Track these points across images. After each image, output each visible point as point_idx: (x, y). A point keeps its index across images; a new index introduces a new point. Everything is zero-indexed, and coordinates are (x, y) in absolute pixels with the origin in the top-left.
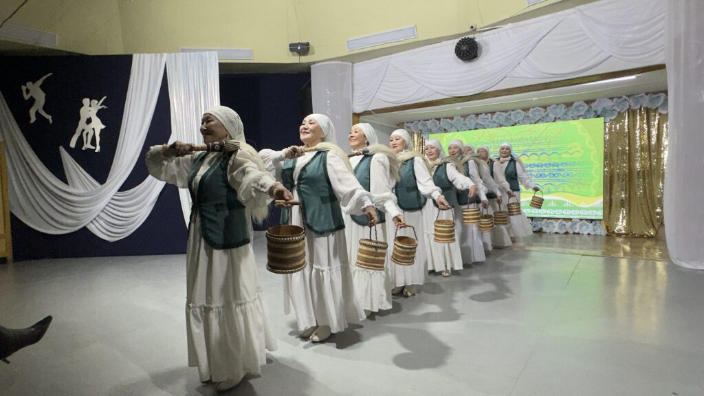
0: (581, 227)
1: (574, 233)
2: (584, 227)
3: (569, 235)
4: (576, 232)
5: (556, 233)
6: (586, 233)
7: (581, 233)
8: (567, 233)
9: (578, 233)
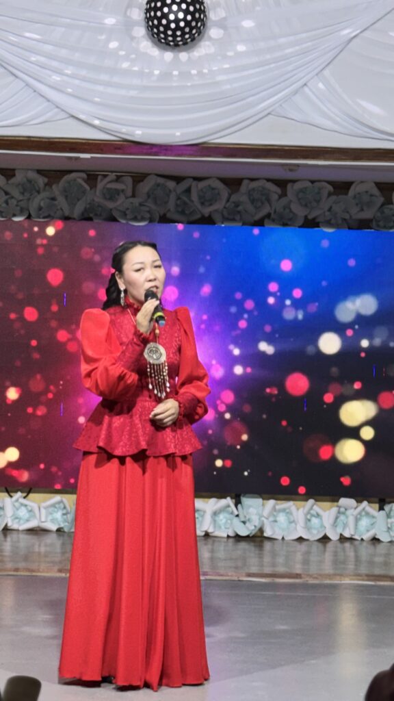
0: (357, 520)
1: (343, 539)
2: (364, 522)
3: (330, 546)
4: (347, 535)
5: (300, 539)
6: (367, 536)
7: (356, 537)
8: (325, 539)
9: (351, 539)
